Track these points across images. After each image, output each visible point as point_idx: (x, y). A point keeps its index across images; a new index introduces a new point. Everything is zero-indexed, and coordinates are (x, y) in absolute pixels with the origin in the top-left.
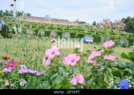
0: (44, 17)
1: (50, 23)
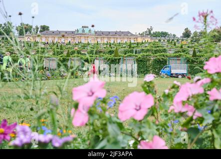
0: (78, 31)
1: (91, 41)
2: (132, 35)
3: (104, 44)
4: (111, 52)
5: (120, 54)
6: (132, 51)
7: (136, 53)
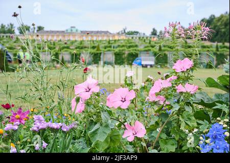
0: (67, 30)
1: (78, 39)
2: (110, 33)
3: (88, 41)
4: (94, 47)
5: (101, 49)
6: (110, 47)
7: (114, 47)
